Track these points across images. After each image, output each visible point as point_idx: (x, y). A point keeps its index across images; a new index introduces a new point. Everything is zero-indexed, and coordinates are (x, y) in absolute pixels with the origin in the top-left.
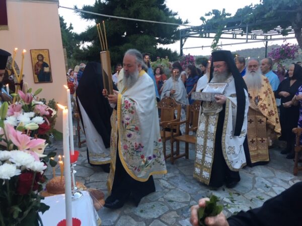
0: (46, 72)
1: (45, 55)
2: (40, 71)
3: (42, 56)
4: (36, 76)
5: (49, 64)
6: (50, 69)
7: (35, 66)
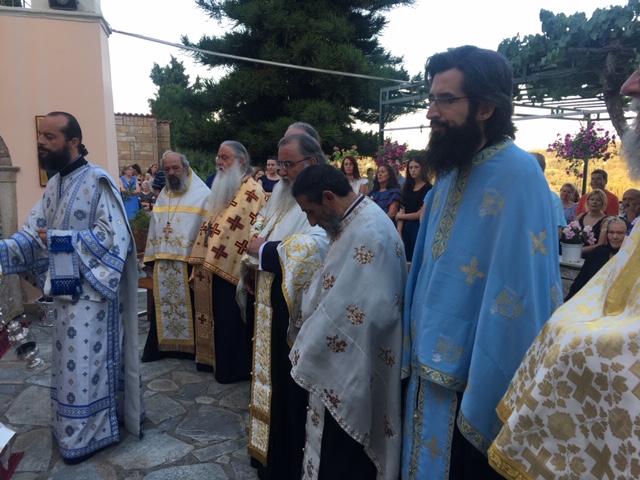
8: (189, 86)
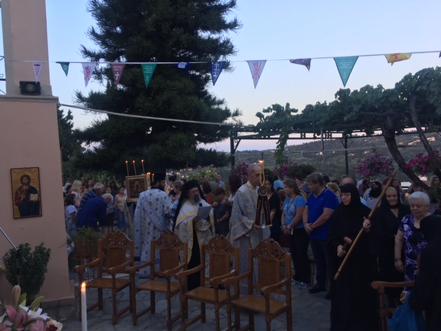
0: (32, 202)
1: (33, 176)
2: (24, 199)
3: (28, 178)
4: (16, 207)
5: (38, 189)
6: (40, 196)
7: (17, 193)
8: (64, 117)
